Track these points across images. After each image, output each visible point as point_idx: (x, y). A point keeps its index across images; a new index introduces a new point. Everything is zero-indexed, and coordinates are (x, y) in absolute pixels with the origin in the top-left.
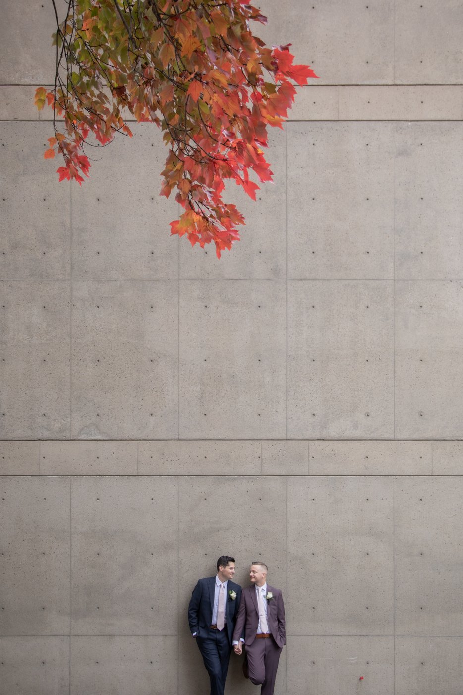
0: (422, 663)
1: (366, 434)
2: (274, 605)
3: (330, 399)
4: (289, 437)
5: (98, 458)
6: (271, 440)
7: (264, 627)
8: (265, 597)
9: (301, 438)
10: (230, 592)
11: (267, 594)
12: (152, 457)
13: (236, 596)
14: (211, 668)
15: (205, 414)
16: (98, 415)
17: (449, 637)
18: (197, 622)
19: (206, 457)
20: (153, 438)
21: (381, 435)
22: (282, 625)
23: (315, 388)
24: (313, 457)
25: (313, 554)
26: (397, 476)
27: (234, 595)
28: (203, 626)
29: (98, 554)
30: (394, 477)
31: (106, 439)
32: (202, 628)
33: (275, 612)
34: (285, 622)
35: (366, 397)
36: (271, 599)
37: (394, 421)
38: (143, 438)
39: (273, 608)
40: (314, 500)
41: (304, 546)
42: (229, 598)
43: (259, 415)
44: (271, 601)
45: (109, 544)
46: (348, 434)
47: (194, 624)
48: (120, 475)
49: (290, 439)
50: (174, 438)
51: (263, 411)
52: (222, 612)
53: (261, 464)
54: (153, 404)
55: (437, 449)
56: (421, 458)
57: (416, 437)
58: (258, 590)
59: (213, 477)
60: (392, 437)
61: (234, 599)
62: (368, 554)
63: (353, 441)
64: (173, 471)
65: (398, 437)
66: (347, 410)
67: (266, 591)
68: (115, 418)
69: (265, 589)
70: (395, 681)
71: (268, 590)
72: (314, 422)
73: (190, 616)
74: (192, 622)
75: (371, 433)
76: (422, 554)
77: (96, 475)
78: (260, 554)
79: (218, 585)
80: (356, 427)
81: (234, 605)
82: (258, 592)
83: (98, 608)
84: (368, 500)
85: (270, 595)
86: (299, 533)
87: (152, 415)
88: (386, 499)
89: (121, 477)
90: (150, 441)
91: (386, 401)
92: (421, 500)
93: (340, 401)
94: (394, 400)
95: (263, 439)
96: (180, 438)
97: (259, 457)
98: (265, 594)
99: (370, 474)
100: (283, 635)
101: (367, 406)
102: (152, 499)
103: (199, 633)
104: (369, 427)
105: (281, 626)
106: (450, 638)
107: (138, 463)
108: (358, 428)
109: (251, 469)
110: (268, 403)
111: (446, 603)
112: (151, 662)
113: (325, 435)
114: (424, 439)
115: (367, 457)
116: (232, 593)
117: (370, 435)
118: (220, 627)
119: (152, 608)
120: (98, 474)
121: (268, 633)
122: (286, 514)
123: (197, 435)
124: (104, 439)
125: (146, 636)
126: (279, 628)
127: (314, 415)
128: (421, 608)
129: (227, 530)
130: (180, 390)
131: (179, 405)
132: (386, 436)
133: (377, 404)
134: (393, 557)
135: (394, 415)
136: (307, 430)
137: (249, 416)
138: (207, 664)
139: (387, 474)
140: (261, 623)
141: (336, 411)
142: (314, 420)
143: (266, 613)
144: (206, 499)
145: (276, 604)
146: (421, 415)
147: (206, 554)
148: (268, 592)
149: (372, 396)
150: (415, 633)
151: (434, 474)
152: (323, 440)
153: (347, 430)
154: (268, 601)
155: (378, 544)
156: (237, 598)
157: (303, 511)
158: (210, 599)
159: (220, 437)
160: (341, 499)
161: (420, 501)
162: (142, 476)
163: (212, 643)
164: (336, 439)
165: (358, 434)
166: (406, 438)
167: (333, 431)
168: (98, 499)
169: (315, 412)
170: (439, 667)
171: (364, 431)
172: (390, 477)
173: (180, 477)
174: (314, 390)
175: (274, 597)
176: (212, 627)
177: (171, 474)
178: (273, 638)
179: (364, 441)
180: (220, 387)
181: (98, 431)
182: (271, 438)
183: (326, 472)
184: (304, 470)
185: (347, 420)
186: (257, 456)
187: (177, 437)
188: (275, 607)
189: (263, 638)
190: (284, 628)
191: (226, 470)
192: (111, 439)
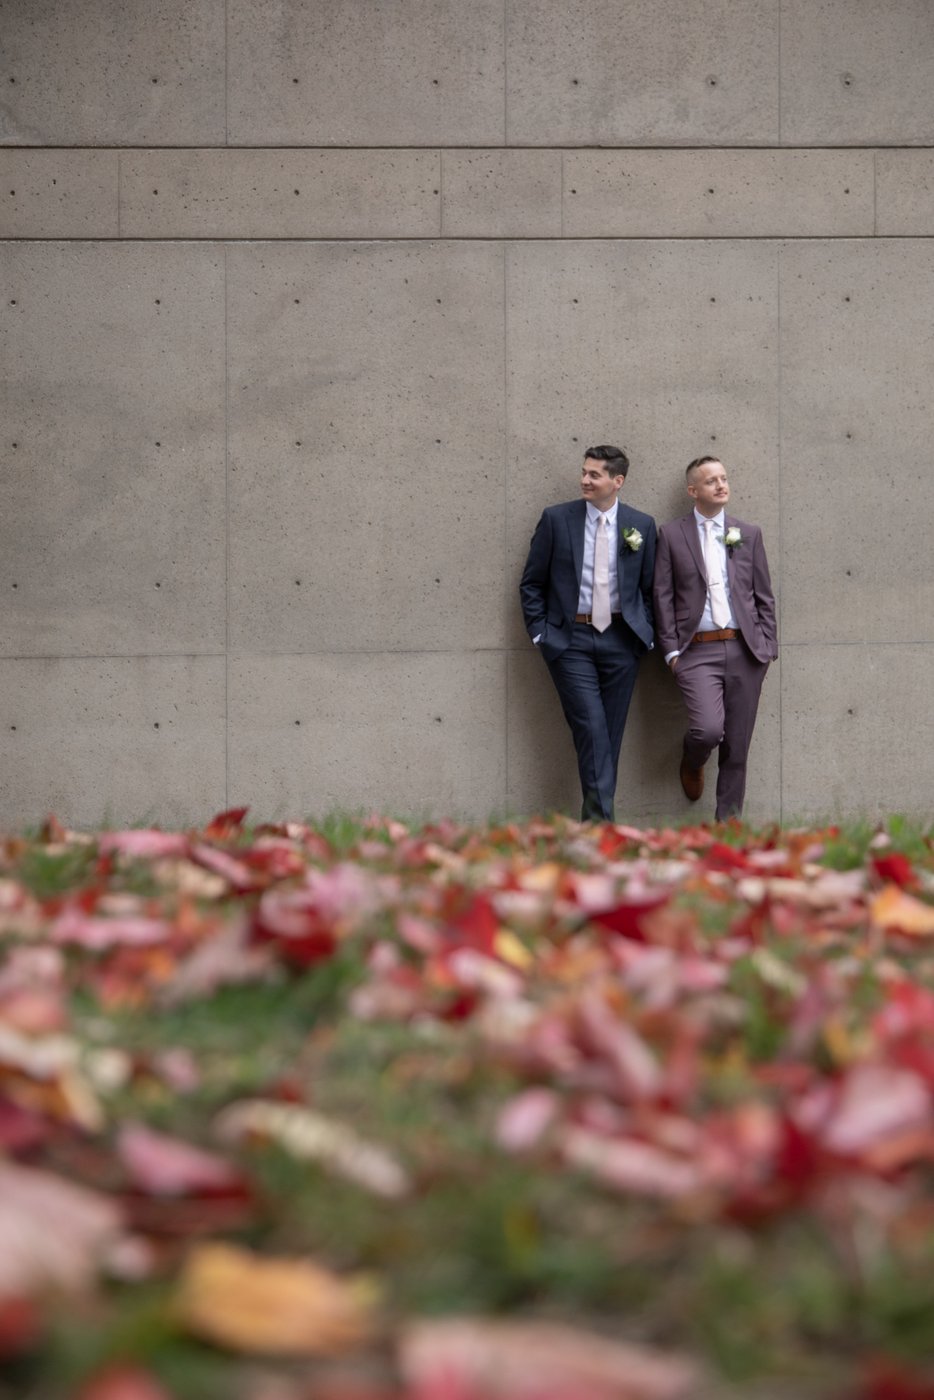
0: (850, 712)
1: (709, 132)
2: (746, 559)
3: (617, 42)
4: (512, 141)
5: (13, 193)
6: (467, 147)
7: (719, 612)
8: (722, 540)
9: (543, 141)
10: (626, 533)
11: (727, 532)
12: (156, 192)
13: (640, 540)
14: (582, 722)
15: (296, 81)
16: (13, 81)
17: (918, 643)
18: (541, 610)
19: (297, 192)
20: (159, 143)
21: (747, 134)
22: (768, 610)
23: (579, 14)
24: (574, 192)
25: (575, 440)
26: (787, 240)
27: (636, 539)
28: (558, 623)
29: (15, 445)
30: (780, 241)
31: (35, 144)
32: (556, 626)
33: (748, 576)
34: (773, 603)
35: (709, 38)
36: (737, 543)
37: (780, 99)
38: (133, 142)
39: (743, 568)
40: (576, 301)
41: (552, 418)
42: (624, 549)
43: (436, 82)
44: (736, 550)
45: (42, 418)
46: (664, 131)
47: (534, 614)
48: (71, 239)
49: (515, 145)
50: (213, 142)
51: (447, 71)
52: (604, 585)
53: (441, 211)
54: (160, 53)
55: (888, 171)
56: (847, 192)
57: (834, 138)
58: (703, 525)
59: (314, 242)
60: (773, 139)
61: (635, 548)
62: (714, 438)
63: (674, 151)
64: (211, 228)
65: (790, 138)
66: (661, 70)
67: (723, 529)
68: (59, 90)
69: (722, 523)
70: (781, 759)
71: (727, 526)
72: (577, 101)
73: (525, 597)
74: (531, 610)
75: (722, 128)
76: (849, 436)
77: (10, 239)
78: (439, 441)
79: (594, 519)
80: (682, 113)
81: (636, 563)
82: (705, 530)
83: (15, 586)
84: (713, 300)
85: (735, 535)
86: (540, 386)
87: (155, 81)
88: (760, 299)
89: (74, 243)
90: (151, 151)
91: (759, 46)
92: (848, 300)
93: (641, 48)
94: (779, 46)
95: (447, 145)
96: (231, 142)
97: (436, 192)
98: (721, 532)
99: (720, 235)
100: (771, 636)
101: (710, 59)
102: (158, 302)
103: (546, 635)
104: (715, 114)
105: (764, 613)
106: (920, 645)
107: (119, 207)
108: (687, 116)
109: (413, 223)
110: (459, 51)
111: (910, 559)
112: (157, 725)
113: (604, 135)
114: (854, 144)
115: (712, 191)
116: (630, 535)
117: (718, 134)
118: (602, 621)
119: (158, 585)
120: (14, 236)
121: (732, 626)
122: (505, 338)
123: (276, 135)
124: (31, 143)
125: (142, 657)
126: (760, 616)
127: (576, 82)
128: (849, 573)
129: (354, 379)
130: (229, 15)
131: (226, 54)
132: (759, 138)
133: (737, 56)
134: (779, 445)
135: (780, 82)
136: (559, 123)
137: (409, 85)
138: (573, 711)
139: (761, 235)
140: (714, 604)
141: (632, 72)
142: (576, 97)
143: (726, 580)
144: (297, 301)
145: (751, 558)
146: (848, 83)
147: (298, 444)
148: (730, 529)
149: (722, 34)
150: (834, 636)
151: (879, 234)
152: (600, 147)
153: (661, 122)
154: (731, 548)
155: (739, 412)
156: (645, 545)
157: (549, 331)
158: (572, 553)
159: (335, 141)
160: (645, 299)
161: (846, 303)
162: (131, 242)
163: (583, 658)
164: (631, 145)
165: (688, 131)
166: (808, 141)
167: (625, 124)
168: (13, 302)
169: (578, 76)
170: (892, 718)
171: (704, 124)
172: (768, 241)
173: (231, 243)
174: (576, 20)
175: (744, 540)
176: (581, 620)
177: (207, 236)
178: (744, 640)
179: (703, 151)
180: (332, 11)
181: (14, 124)
182: (466, 142)
183: (607, 231)
184: (552, 226)
185: (660, 97)
186: (429, 187)
187: (221, 140)
188: (747, 565)
189: (720, 641)
190: (773, 617)
191: (351, 225)
192: (48, 143)
